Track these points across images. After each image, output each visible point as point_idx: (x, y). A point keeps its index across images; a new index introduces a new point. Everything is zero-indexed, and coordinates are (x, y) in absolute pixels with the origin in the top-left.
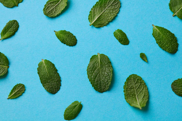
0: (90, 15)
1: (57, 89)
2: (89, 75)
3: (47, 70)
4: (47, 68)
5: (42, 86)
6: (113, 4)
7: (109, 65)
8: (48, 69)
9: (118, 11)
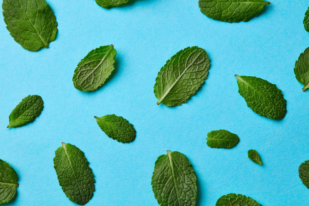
0: (156, 84)
1: (87, 197)
2: (157, 191)
3: (70, 163)
4: (71, 160)
5: (62, 191)
6: (197, 62)
7: (190, 171)
8: (72, 162)
9: (205, 76)
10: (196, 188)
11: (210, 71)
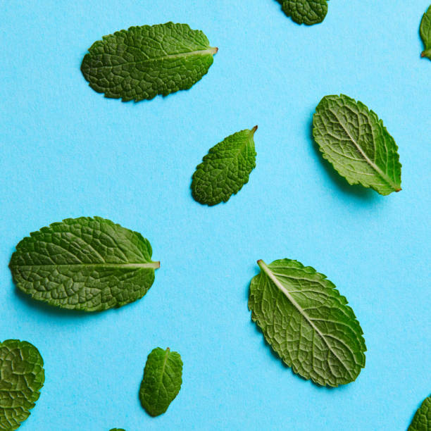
0: (302, 266)
2: (79, 225)
3: (171, 57)
4: (178, 59)
5: (119, 30)
7: (107, 301)
8: (173, 61)
9: (300, 372)
10: (68, 307)
11: (308, 384)
